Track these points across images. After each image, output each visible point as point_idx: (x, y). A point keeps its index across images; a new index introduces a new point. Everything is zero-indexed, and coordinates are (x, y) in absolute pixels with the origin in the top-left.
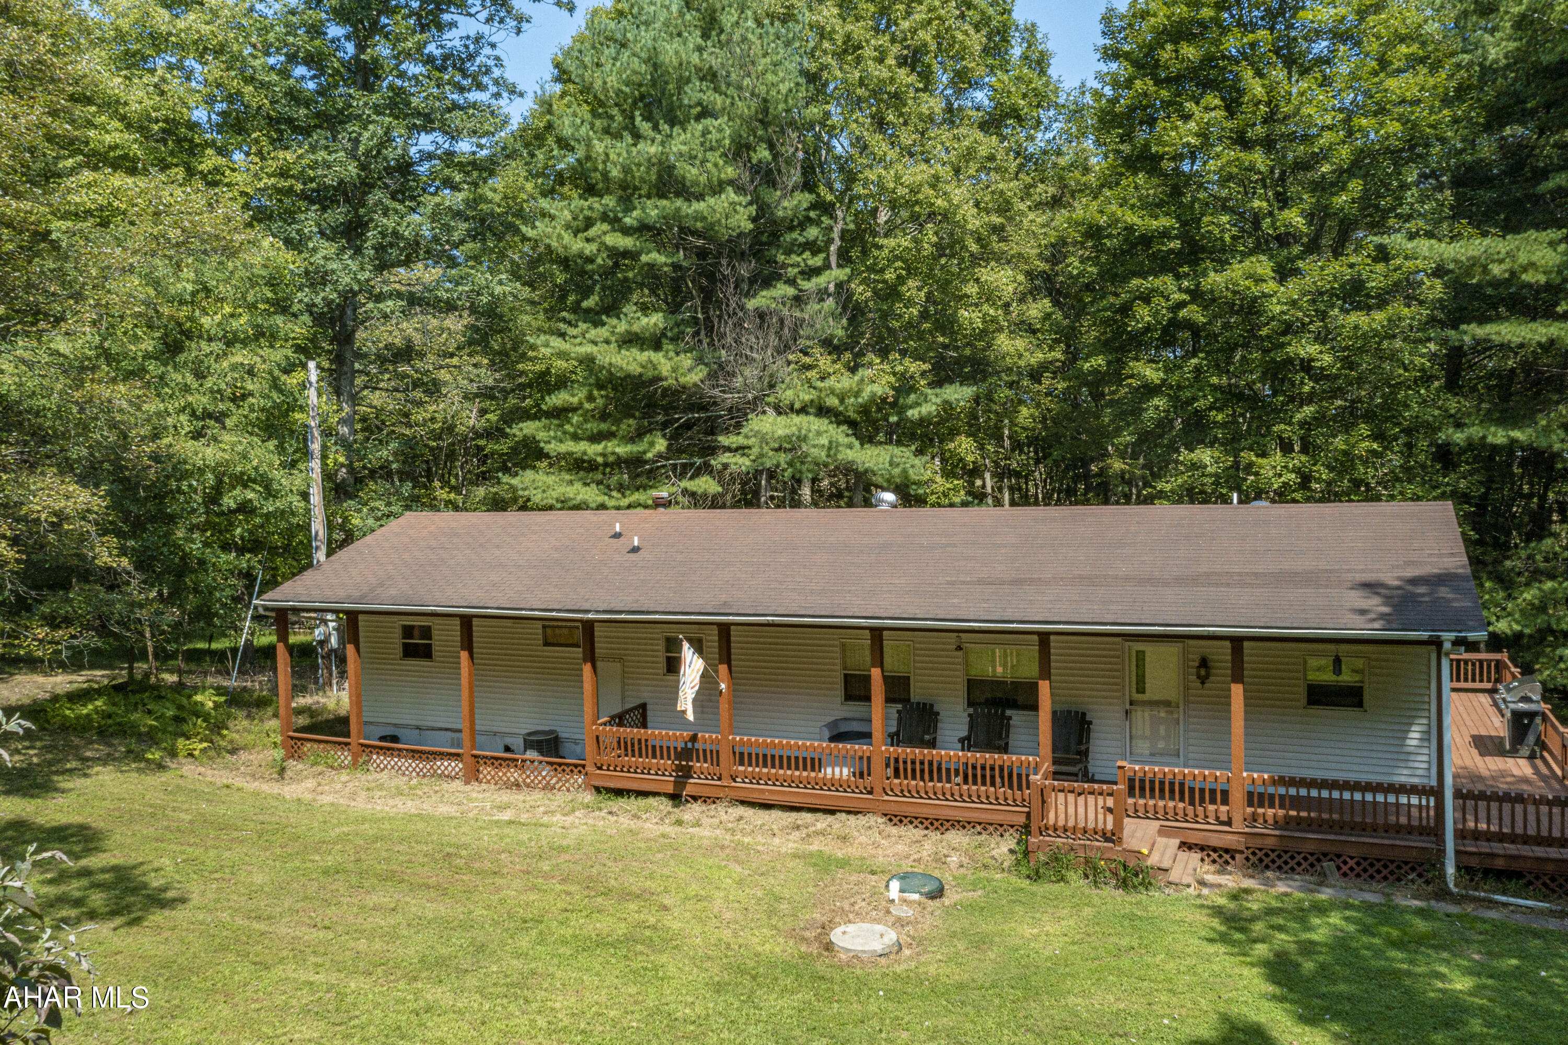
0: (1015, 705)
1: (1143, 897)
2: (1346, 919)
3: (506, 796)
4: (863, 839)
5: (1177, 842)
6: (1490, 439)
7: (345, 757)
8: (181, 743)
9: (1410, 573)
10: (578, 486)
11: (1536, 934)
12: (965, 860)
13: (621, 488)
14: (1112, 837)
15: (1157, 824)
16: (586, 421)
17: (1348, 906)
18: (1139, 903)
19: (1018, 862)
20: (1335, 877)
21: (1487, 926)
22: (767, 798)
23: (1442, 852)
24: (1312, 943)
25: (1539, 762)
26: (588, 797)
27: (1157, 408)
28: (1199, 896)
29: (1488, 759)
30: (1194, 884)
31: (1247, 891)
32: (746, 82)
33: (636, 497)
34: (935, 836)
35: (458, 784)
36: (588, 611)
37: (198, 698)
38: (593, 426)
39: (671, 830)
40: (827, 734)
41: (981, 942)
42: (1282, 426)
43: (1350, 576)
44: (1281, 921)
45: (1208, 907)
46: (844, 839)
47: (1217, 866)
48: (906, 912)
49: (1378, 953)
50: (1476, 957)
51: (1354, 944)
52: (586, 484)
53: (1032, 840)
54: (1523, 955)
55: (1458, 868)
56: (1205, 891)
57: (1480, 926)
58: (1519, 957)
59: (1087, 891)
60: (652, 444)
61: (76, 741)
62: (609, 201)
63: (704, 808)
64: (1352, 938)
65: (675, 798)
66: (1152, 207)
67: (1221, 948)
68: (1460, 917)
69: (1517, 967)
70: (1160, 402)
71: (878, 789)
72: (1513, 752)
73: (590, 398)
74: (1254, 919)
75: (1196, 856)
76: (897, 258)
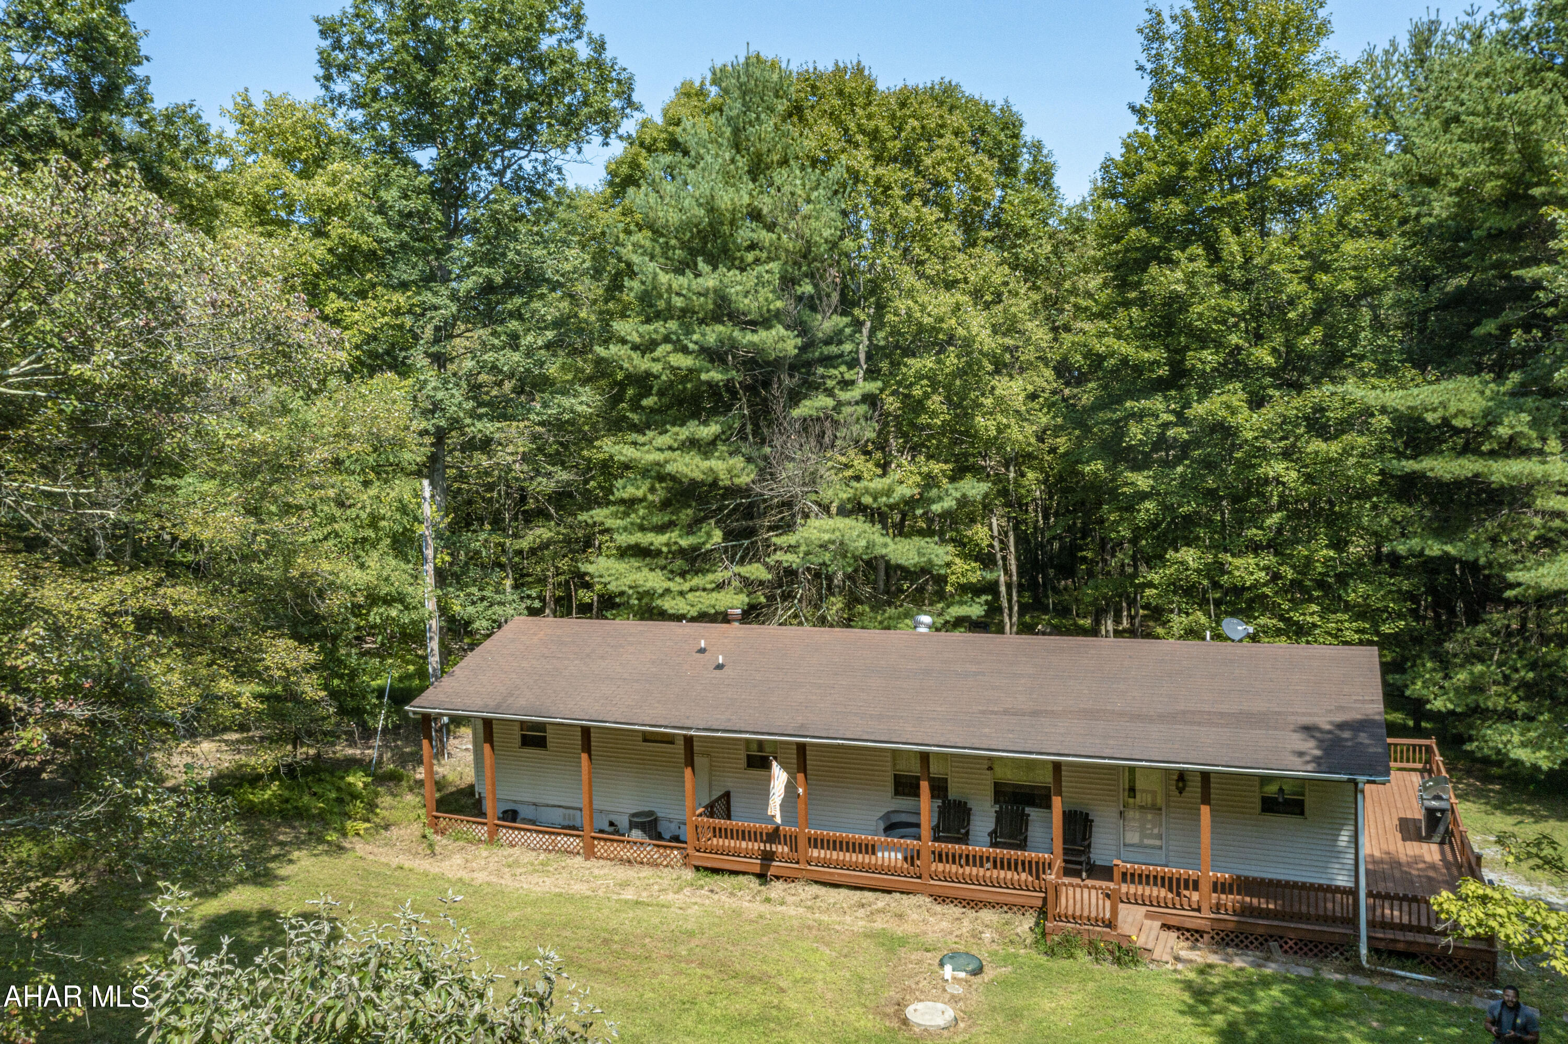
0: (1032, 804)
1: (1132, 972)
2: (1283, 992)
3: (623, 873)
4: (915, 916)
5: (1159, 924)
6: (1427, 552)
7: (482, 832)
8: (349, 824)
9: (1340, 718)
10: (645, 571)
11: (1422, 1004)
12: (996, 936)
13: (683, 574)
14: (1110, 924)
15: (1144, 909)
16: (651, 513)
17: (1286, 980)
18: (1130, 978)
19: (1037, 942)
20: (1278, 954)
21: (1387, 998)
22: (836, 879)
23: (1357, 937)
24: (1256, 1014)
25: (1447, 848)
26: (689, 874)
27: (1148, 510)
28: (1175, 971)
29: (1408, 843)
30: (1171, 960)
31: (1210, 966)
32: (792, 225)
33: (697, 581)
34: (971, 914)
35: (579, 859)
36: (690, 729)
37: (351, 779)
38: (658, 519)
39: (765, 909)
40: (882, 826)
41: (1015, 1016)
42: (1254, 531)
43: (1292, 718)
44: (1235, 995)
45: (1181, 982)
46: (900, 916)
47: (1189, 943)
48: (957, 990)
49: (1304, 1021)
50: (1375, 1024)
51: (1287, 1014)
52: (652, 570)
53: (1048, 924)
54: (1408, 1022)
55: (1370, 949)
56: (1180, 966)
57: (1382, 996)
58: (1405, 1025)
59: (1090, 966)
60: (709, 535)
61: (267, 825)
62: (673, 325)
63: (786, 886)
64: (1285, 1009)
65: (762, 877)
66: (1145, 337)
67: (1190, 1020)
68: (1367, 989)
69: (1403, 1034)
70: (1150, 505)
71: (925, 875)
72: (1428, 838)
73: (652, 490)
74: (1214, 993)
75: (1173, 935)
76: (922, 377)
